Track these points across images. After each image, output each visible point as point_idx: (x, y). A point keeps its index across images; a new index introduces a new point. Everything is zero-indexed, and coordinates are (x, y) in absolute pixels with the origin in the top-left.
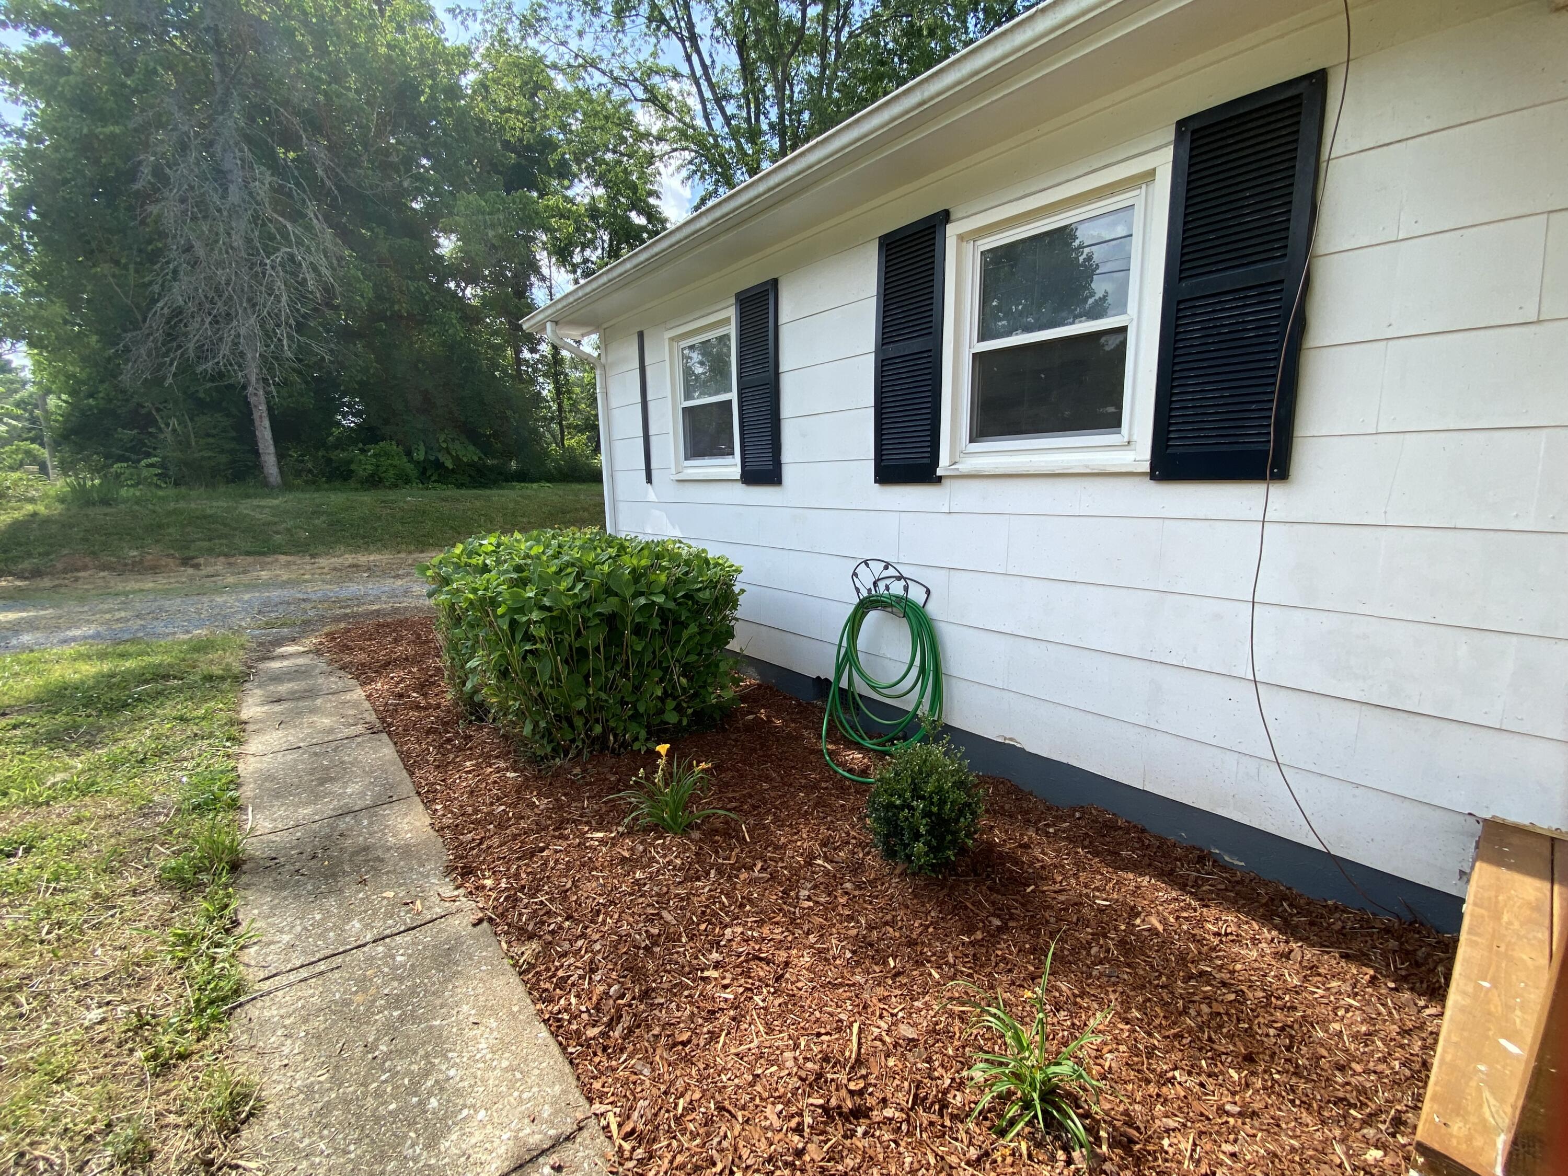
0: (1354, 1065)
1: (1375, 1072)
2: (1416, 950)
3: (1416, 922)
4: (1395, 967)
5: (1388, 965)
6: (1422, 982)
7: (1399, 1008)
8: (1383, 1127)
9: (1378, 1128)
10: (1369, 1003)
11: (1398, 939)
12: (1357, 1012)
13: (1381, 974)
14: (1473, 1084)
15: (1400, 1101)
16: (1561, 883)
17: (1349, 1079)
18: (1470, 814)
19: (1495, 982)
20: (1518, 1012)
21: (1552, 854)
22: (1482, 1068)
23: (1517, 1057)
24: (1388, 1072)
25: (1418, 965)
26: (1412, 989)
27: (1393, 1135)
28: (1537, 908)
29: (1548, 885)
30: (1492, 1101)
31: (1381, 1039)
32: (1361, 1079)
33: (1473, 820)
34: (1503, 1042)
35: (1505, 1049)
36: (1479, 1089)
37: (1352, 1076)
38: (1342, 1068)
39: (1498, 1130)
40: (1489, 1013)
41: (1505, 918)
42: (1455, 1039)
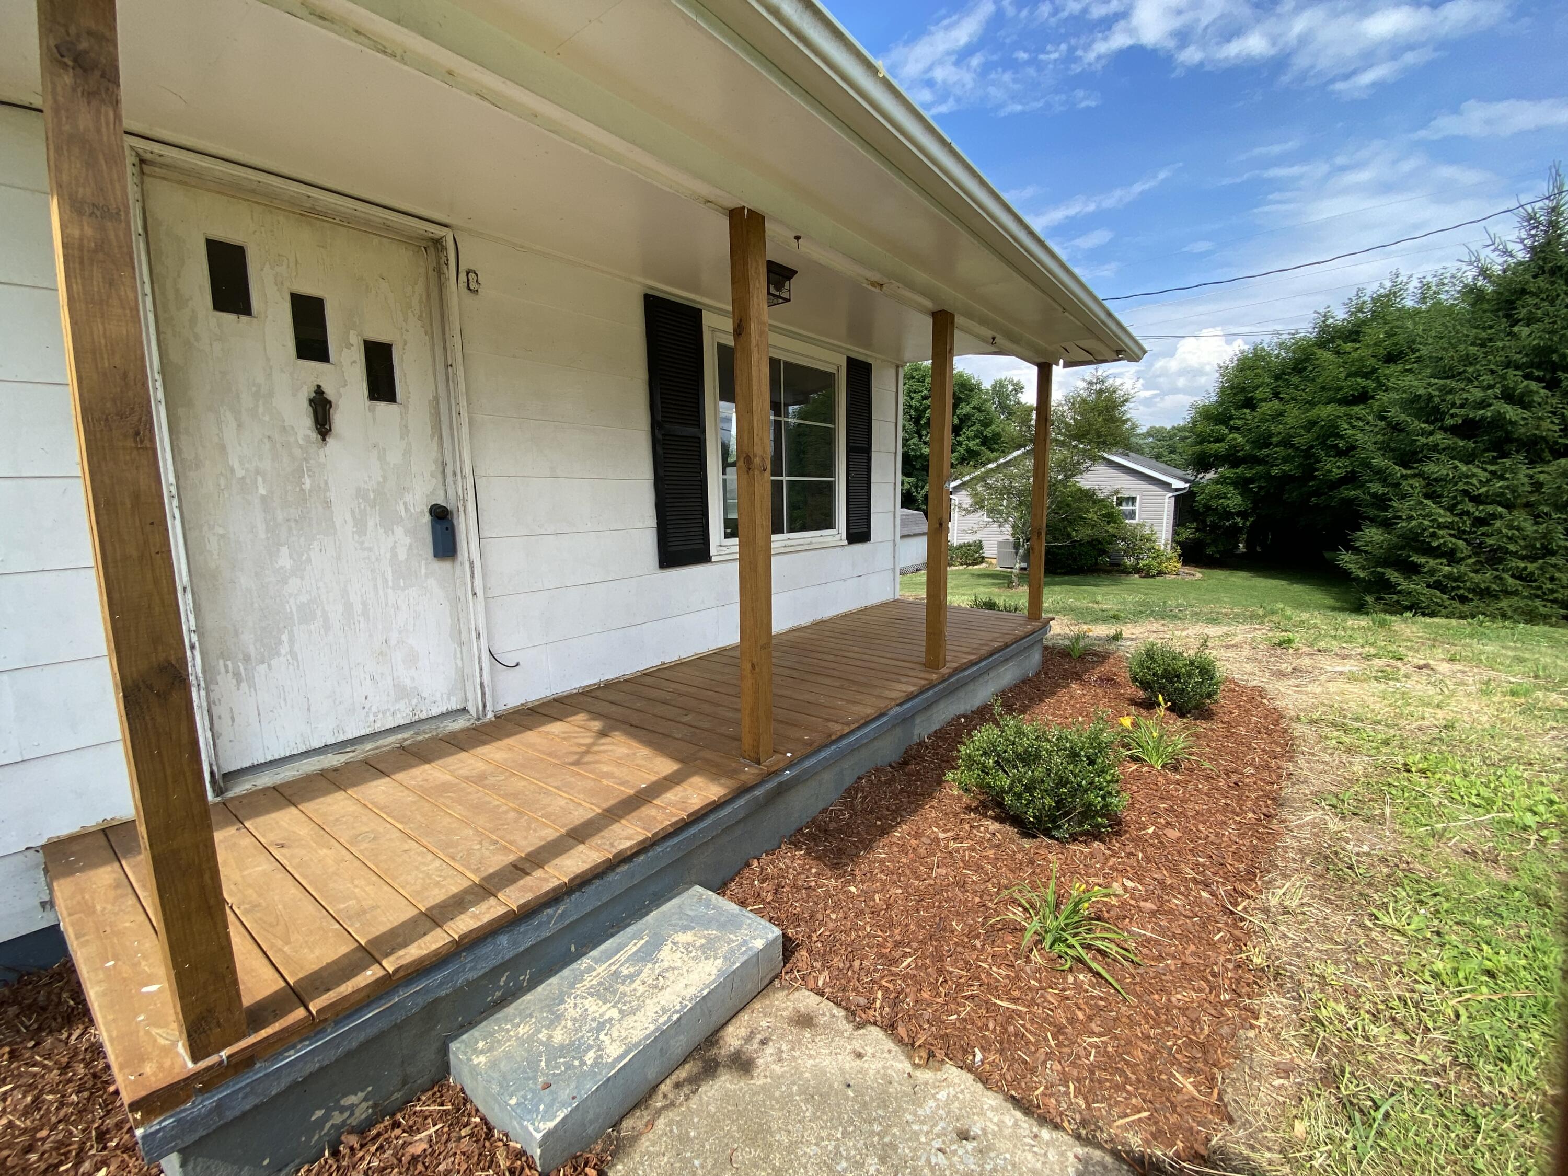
0: (39, 1135)
1: (60, 1121)
2: (35, 999)
3: (23, 976)
4: (26, 1028)
5: (19, 1031)
6: (55, 1019)
7: (48, 1057)
8: (93, 1152)
9: (90, 1157)
10: (20, 1075)
11: (14, 1003)
12: (15, 1092)
13: (17, 1043)
14: (141, 1033)
15: (93, 1121)
16: (125, 857)
17: (42, 1149)
18: (27, 849)
19: (116, 958)
20: (143, 963)
21: (109, 841)
22: (141, 1018)
23: (160, 991)
24: (71, 1110)
25: (44, 1009)
26: (51, 1032)
27: (105, 1148)
28: (117, 886)
29: (117, 865)
30: (159, 1031)
31: (50, 1092)
32: (52, 1138)
33: (32, 852)
34: (145, 990)
35: (148, 993)
36: (148, 1033)
37: (43, 1144)
38: (29, 1149)
39: (174, 1044)
40: (125, 980)
41: (98, 908)
42: (110, 1017)
